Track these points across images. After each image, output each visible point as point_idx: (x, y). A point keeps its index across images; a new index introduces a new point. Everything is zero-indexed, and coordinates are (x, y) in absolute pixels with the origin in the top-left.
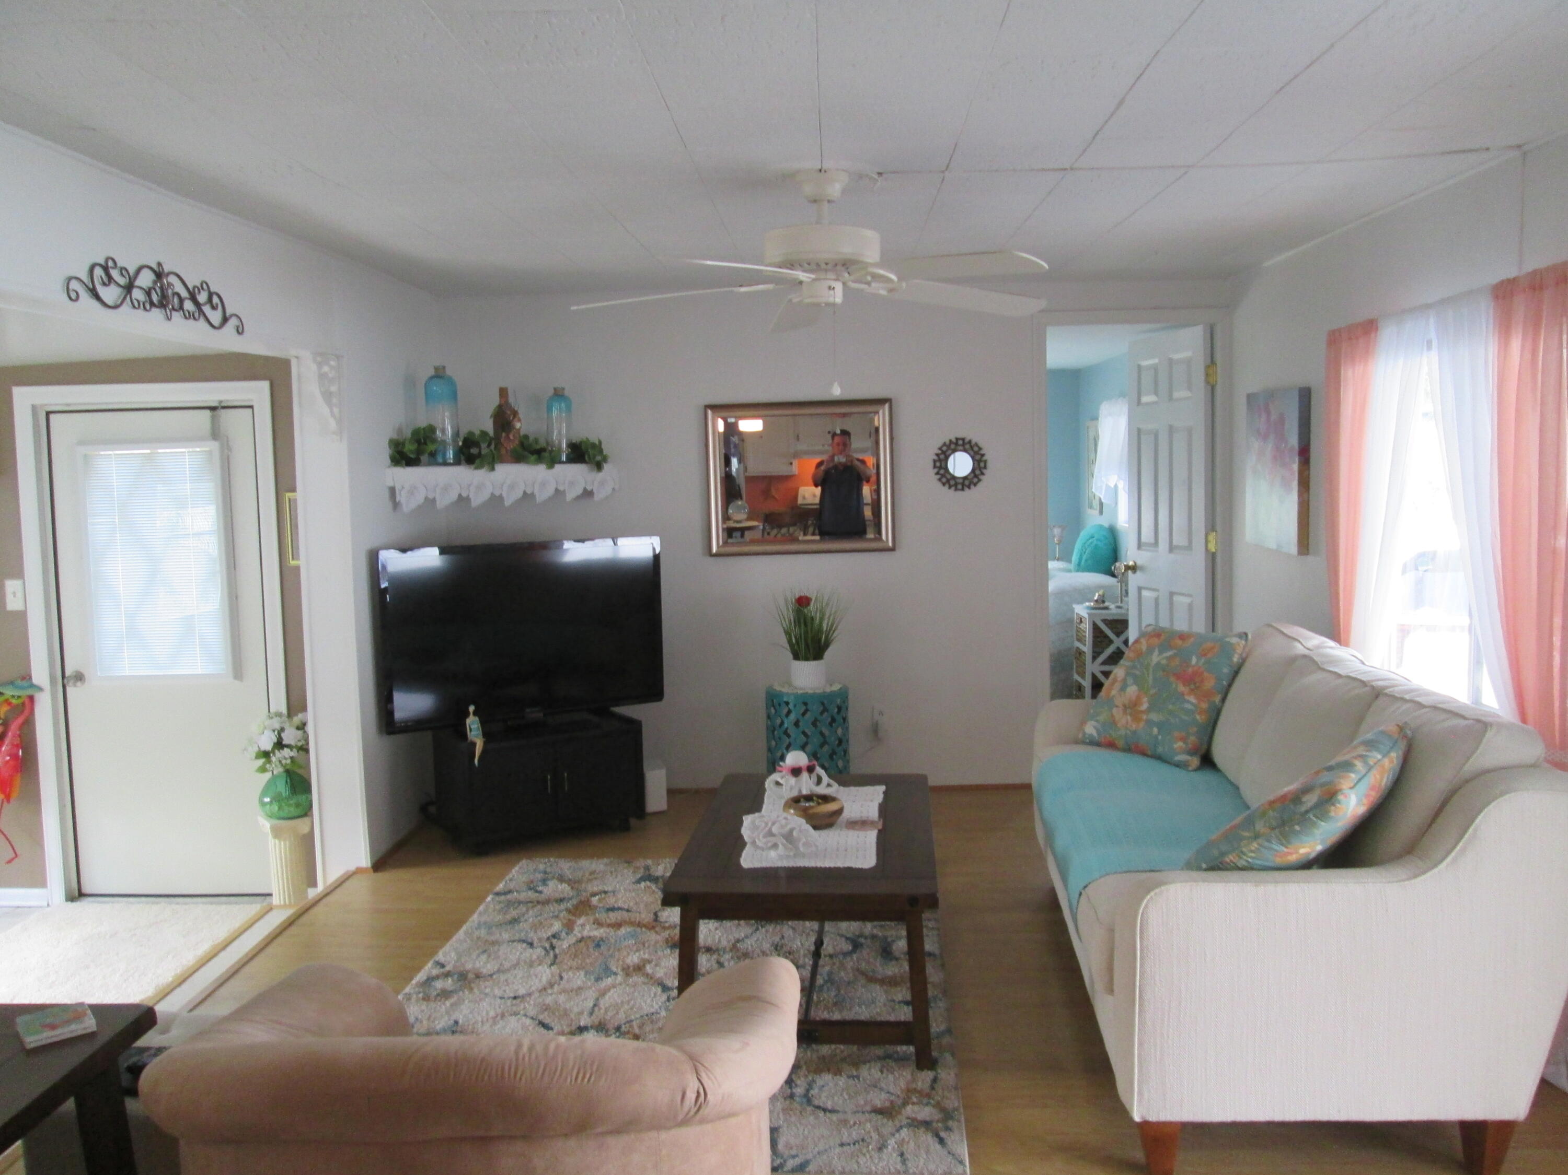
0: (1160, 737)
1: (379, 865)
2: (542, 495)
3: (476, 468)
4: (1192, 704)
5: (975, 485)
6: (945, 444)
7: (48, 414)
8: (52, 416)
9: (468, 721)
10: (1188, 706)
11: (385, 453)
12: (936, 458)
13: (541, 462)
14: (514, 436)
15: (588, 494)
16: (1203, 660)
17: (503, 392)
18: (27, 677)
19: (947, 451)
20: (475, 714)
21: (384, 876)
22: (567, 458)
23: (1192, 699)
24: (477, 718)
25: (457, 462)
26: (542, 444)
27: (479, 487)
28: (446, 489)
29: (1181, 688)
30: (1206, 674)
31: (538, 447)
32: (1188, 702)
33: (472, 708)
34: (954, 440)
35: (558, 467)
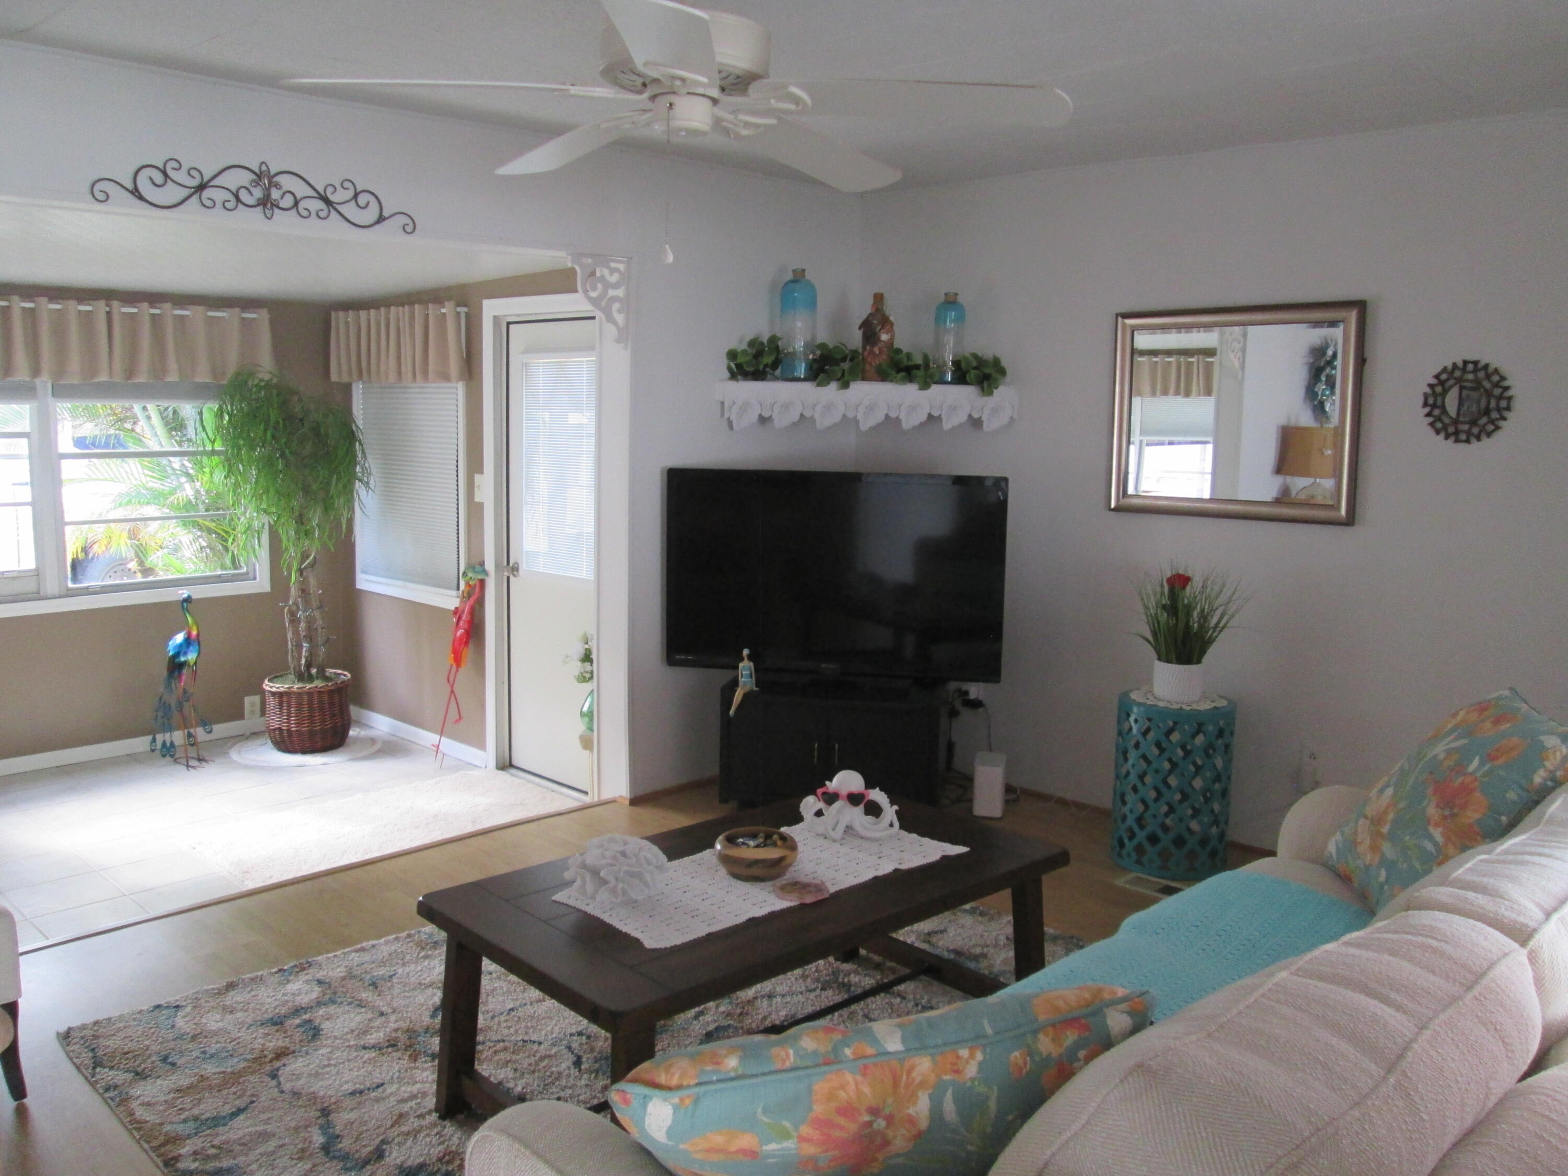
0: (1386, 887)
1: (636, 801)
2: (910, 421)
3: (818, 385)
4: (1436, 844)
5: (1489, 435)
6: (1445, 370)
7: (509, 324)
8: (511, 326)
9: (741, 665)
10: (1430, 847)
11: (722, 365)
12: (1428, 390)
13: (911, 381)
14: (880, 350)
15: (975, 423)
16: (1486, 768)
17: (879, 298)
18: (482, 564)
19: (1447, 380)
20: (750, 658)
21: (638, 810)
22: (952, 379)
23: (1437, 834)
24: (752, 664)
25: (805, 380)
26: (918, 360)
27: (828, 407)
28: (786, 406)
29: (1432, 811)
30: (1477, 794)
31: (911, 363)
32: (1431, 838)
33: (746, 652)
34: (1460, 364)
35: (935, 388)
